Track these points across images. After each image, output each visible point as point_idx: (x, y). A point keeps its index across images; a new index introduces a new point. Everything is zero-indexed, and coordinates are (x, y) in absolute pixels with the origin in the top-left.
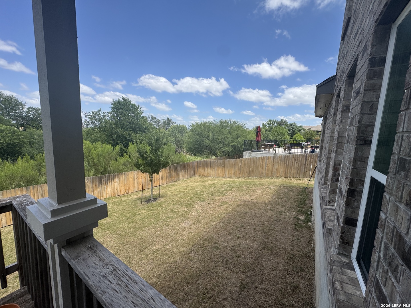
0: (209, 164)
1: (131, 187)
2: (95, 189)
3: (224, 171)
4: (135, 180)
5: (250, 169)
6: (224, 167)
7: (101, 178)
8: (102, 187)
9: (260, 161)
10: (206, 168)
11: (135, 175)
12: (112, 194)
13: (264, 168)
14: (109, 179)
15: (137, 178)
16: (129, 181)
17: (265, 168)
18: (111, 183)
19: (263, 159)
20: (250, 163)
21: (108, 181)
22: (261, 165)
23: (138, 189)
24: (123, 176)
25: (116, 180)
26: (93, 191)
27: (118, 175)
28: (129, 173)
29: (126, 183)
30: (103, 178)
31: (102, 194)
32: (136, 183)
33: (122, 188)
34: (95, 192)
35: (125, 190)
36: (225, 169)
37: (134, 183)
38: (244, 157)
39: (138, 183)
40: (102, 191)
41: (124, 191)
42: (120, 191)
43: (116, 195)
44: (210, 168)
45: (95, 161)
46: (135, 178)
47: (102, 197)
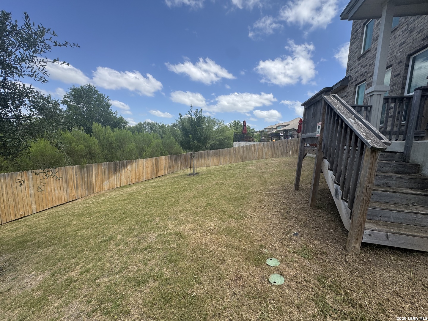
0: (203, 155)
1: (141, 176)
2: (110, 176)
4: (144, 168)
5: (243, 155)
6: (219, 156)
7: (116, 164)
8: (116, 174)
9: (252, 148)
10: (199, 159)
11: (144, 163)
12: (125, 183)
14: (123, 166)
15: (146, 167)
16: (139, 170)
17: (257, 153)
18: (124, 170)
19: (255, 146)
20: (244, 150)
21: (121, 168)
22: (253, 151)
23: (146, 178)
24: (134, 164)
25: (128, 167)
26: (109, 179)
27: (130, 162)
28: (139, 161)
29: (136, 171)
30: (118, 165)
31: (116, 182)
32: (145, 172)
33: (133, 176)
36: (220, 158)
37: (143, 172)
38: (234, 147)
40: (116, 179)
41: (135, 180)
42: (132, 180)
43: (128, 184)
44: (205, 158)
46: (144, 166)
47: (116, 185)
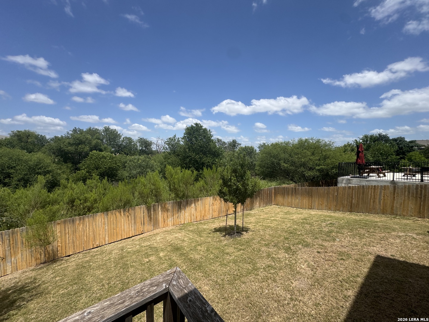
0: (290, 192)
1: (206, 213)
2: (175, 214)
3: (312, 201)
4: (210, 206)
5: (352, 201)
6: (312, 196)
7: (180, 203)
8: (181, 212)
9: (368, 191)
10: (285, 196)
11: (210, 200)
12: (189, 220)
13: (377, 201)
14: (188, 204)
15: (212, 205)
16: (205, 207)
17: (380, 202)
18: (188, 208)
19: (374, 189)
20: (352, 193)
21: (186, 206)
22: (371, 197)
23: (213, 216)
24: (200, 202)
25: (193, 205)
26: (173, 216)
27: (195, 201)
28: (205, 199)
29: (202, 209)
30: (182, 203)
31: (181, 219)
32: (211, 209)
33: (198, 214)
34: (174, 217)
35: (201, 216)
36: (313, 199)
37: (209, 210)
38: (339, 185)
39: (213, 210)
40: (181, 216)
42: (197, 217)
43: (193, 221)
44: (292, 196)
45: (176, 186)
46: (210, 204)
47: (181, 222)
